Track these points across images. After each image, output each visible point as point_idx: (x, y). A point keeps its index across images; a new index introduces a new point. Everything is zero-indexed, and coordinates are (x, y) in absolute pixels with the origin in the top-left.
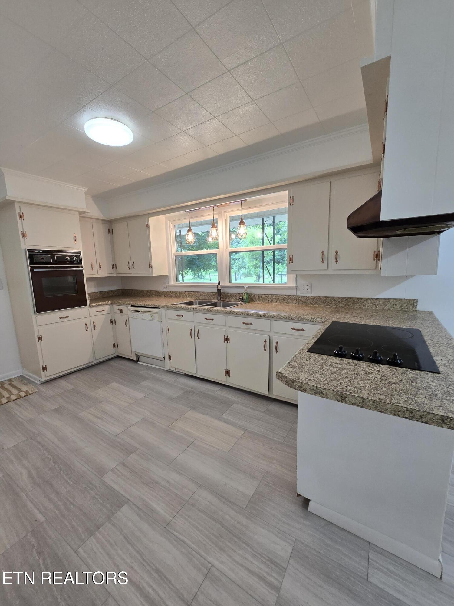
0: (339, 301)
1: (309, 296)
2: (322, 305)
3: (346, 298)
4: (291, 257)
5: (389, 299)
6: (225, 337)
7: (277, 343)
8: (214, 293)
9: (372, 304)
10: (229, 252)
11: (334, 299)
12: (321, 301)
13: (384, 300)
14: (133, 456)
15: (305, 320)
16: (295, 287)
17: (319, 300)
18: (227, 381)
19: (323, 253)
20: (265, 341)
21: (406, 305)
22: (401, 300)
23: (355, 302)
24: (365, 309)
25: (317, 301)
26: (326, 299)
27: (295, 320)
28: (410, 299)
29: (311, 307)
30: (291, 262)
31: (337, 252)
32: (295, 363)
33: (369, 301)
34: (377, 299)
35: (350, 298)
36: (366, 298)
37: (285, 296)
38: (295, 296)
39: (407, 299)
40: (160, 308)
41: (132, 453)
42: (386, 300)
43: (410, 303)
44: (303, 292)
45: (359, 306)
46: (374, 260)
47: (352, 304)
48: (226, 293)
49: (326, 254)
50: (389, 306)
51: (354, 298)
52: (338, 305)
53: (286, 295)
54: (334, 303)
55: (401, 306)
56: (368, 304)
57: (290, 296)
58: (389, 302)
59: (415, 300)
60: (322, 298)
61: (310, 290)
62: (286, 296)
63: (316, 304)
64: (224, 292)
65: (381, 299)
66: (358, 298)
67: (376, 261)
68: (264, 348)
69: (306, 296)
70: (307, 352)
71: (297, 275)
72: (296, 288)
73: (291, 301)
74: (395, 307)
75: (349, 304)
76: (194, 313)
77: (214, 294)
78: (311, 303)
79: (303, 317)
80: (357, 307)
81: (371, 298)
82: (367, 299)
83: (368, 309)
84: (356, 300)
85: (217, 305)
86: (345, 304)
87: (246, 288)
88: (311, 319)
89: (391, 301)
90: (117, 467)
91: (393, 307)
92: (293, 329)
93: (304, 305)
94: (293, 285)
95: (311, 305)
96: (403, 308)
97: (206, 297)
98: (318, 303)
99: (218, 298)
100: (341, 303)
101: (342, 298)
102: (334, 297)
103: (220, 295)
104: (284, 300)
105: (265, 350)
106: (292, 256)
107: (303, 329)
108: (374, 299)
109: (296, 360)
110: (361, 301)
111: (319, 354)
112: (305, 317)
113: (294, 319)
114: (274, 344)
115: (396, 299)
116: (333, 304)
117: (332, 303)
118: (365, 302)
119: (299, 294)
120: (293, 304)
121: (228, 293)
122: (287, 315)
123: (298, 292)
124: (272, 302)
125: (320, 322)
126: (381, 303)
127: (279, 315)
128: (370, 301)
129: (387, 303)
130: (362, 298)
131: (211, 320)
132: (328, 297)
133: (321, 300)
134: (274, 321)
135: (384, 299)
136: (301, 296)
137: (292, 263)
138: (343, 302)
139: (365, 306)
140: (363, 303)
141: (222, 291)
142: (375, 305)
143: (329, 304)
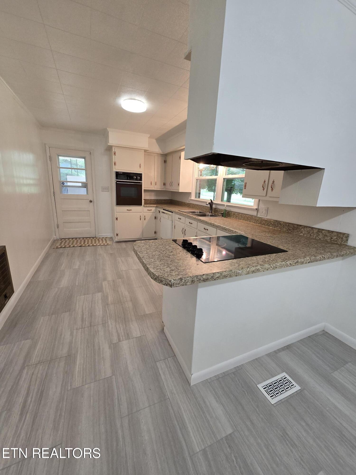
0: (283, 226)
2: (271, 227)
3: (289, 223)
4: (246, 184)
5: (323, 230)
9: (307, 232)
10: (224, 178)
11: (280, 223)
12: (271, 224)
13: (318, 230)
14: (120, 280)
17: (270, 222)
19: (265, 182)
21: (336, 237)
22: (333, 232)
23: (295, 228)
24: (301, 235)
26: (275, 222)
29: (263, 227)
31: (273, 182)
34: (313, 228)
35: (292, 224)
37: (249, 216)
38: (256, 217)
40: (172, 212)
41: (121, 279)
42: (320, 230)
43: (340, 236)
44: (261, 215)
45: (298, 232)
47: (292, 229)
49: (267, 182)
50: (321, 236)
52: (282, 229)
54: (280, 227)
55: (331, 238)
56: (305, 231)
57: (252, 216)
58: (322, 232)
59: (347, 234)
61: (266, 214)
63: (267, 226)
64: (216, 208)
65: (316, 229)
66: (298, 225)
69: (262, 218)
71: (259, 200)
72: (257, 210)
73: (252, 220)
74: (326, 238)
75: (290, 229)
76: (185, 218)
78: (264, 224)
80: (295, 233)
81: (308, 227)
82: (305, 227)
83: (303, 236)
84: (296, 226)
86: (287, 229)
87: (225, 206)
89: (323, 232)
90: (111, 281)
91: (324, 238)
93: (260, 225)
94: (256, 207)
96: (332, 240)
98: (269, 225)
99: (210, 211)
104: (248, 219)
108: (310, 227)
110: (299, 228)
115: (329, 231)
117: (278, 226)
118: (302, 229)
119: (258, 216)
120: (253, 223)
123: (258, 213)
124: (241, 219)
126: (315, 232)
127: (220, 226)
128: (306, 229)
129: (319, 233)
130: (301, 226)
133: (271, 223)
136: (259, 218)
138: (286, 227)
139: (302, 233)
140: (301, 230)
141: (214, 206)
142: (309, 233)
143: (276, 227)
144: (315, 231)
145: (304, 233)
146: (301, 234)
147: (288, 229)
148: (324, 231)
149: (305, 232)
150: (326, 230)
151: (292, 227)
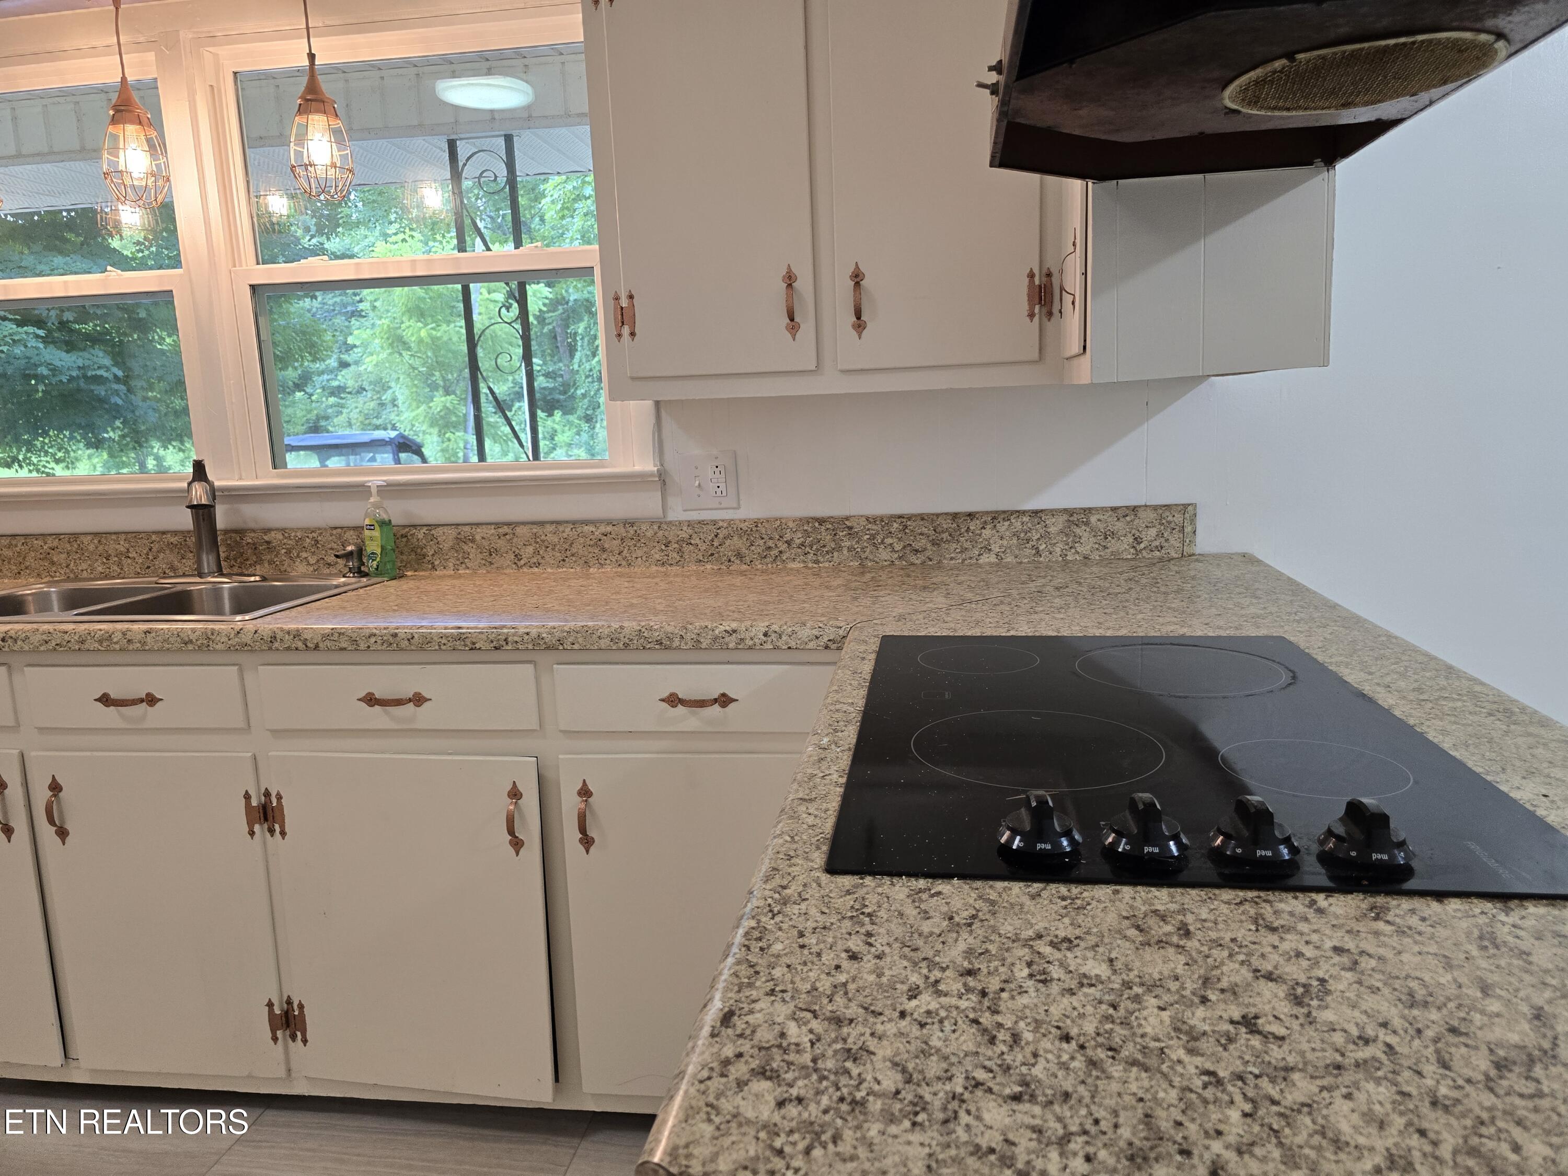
0: (873, 537)
1: (730, 522)
2: (794, 560)
3: (900, 517)
4: (624, 303)
5: (1088, 511)
6: (254, 803)
7: (585, 792)
8: (175, 533)
9: (1015, 541)
10: (253, 287)
11: (850, 528)
12: (789, 543)
13: (1065, 517)
15: (732, 641)
16: (652, 475)
17: (780, 537)
18: (289, 1070)
19: (790, 280)
20: (515, 794)
21: (1153, 532)
22: (1135, 509)
23: (945, 536)
24: (990, 564)
25: (770, 543)
26: (814, 528)
27: (678, 648)
28: (1168, 507)
29: (743, 573)
30: (626, 330)
31: (857, 277)
32: (782, 1011)
33: (1003, 527)
34: (1036, 513)
35: (922, 517)
36: (987, 513)
37: (603, 529)
38: (660, 524)
39: (1155, 508)
42: (1074, 518)
43: (1169, 522)
44: (700, 501)
45: (964, 550)
46: (1031, 315)
47: (929, 546)
48: (254, 531)
49: (804, 284)
50: (1087, 545)
51: (938, 515)
52: (871, 557)
53: (610, 522)
54: (850, 549)
55: (1138, 540)
56: (1002, 538)
57: (632, 525)
58: (1087, 523)
59: (1186, 506)
60: (791, 524)
61: (732, 492)
62: (609, 528)
63: (768, 560)
64: (239, 525)
65: (1053, 512)
66: (955, 516)
67: (1040, 319)
68: (511, 831)
69: (715, 522)
70: (825, 878)
71: (657, 404)
72: (662, 479)
73: (639, 553)
74: (1113, 545)
75: (916, 545)
77: (174, 540)
78: (740, 556)
79: (722, 628)
80: (952, 559)
81: (1013, 512)
82: (996, 517)
83: (1000, 564)
84: (946, 524)
85: (197, 606)
86: (898, 548)
87: (374, 490)
88: (766, 635)
89: (1093, 519)
91: (1105, 547)
92: (673, 700)
93: (709, 566)
94: (646, 465)
95: (745, 567)
96: (1142, 546)
97: (120, 564)
98: (775, 552)
99: (199, 562)
100: (882, 542)
101: (884, 521)
102: (847, 518)
103: (214, 545)
104: (604, 550)
105: (517, 844)
106: (631, 297)
107: (724, 695)
108: (1024, 512)
109: (777, 973)
110: (968, 530)
111: (909, 875)
112: (734, 625)
113: (676, 643)
114: (569, 803)
115: (1114, 509)
116: (845, 551)
117: (839, 548)
118: (987, 533)
119: (676, 514)
120: (654, 568)
121: (267, 531)
122: (631, 626)
123: (671, 501)
125: (811, 645)
126: (1052, 529)
127: (588, 632)
128: (1007, 523)
129: (1077, 531)
130: (971, 515)
131: (142, 701)
132: (821, 521)
133: (788, 537)
134: (555, 666)
135: (1065, 510)
136: (690, 524)
137: (633, 334)
138: (889, 541)
139: (990, 550)
140: (980, 535)
141: (222, 520)
142: (1028, 541)
143: (827, 552)
144: (1056, 525)
145: (1000, 547)
146: (984, 559)
147: (904, 547)
148: (1098, 517)
149: (1005, 542)
150: (1103, 509)
151: (925, 530)
